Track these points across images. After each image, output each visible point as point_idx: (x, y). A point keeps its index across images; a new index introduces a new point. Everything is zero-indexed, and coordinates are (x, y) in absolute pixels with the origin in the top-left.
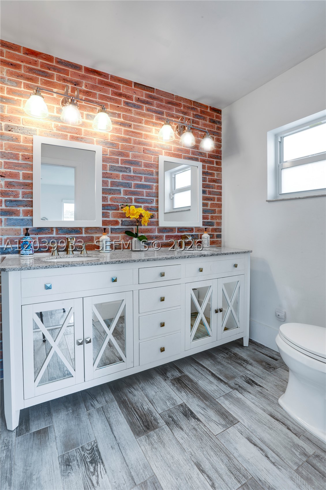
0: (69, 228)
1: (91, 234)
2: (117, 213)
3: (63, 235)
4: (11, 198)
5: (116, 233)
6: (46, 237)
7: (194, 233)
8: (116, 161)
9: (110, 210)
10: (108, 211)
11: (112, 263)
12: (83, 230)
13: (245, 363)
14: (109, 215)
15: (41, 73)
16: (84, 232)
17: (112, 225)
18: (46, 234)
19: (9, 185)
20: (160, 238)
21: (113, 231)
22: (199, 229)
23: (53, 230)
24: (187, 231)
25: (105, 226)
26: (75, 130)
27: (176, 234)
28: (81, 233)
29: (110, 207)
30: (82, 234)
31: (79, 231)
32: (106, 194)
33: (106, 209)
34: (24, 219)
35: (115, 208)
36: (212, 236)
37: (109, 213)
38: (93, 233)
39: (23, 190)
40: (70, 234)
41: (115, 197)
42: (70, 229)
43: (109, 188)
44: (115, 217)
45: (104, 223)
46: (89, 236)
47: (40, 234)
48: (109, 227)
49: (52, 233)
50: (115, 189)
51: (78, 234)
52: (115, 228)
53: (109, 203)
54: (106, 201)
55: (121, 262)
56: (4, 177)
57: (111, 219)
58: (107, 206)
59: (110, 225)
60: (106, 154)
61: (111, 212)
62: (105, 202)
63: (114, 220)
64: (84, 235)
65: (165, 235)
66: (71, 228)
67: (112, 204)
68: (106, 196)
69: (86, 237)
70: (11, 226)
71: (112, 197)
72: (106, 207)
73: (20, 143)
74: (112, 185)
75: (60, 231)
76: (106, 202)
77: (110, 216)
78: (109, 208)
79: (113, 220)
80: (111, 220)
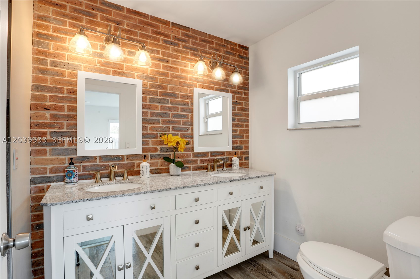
0: (112, 156)
1: (133, 161)
2: (157, 141)
3: (106, 162)
4: (56, 130)
5: (155, 159)
6: (90, 165)
7: (225, 157)
8: (156, 93)
9: (150, 138)
10: (148, 139)
11: (151, 192)
12: (125, 157)
13: (270, 275)
14: (149, 143)
15: (85, 13)
16: (125, 159)
17: (152, 152)
18: (90, 162)
19: (53, 117)
20: (196, 162)
21: (152, 158)
22: (229, 153)
23: (97, 158)
24: (219, 155)
25: (145, 153)
26: (118, 65)
27: (209, 158)
28: (123, 160)
29: (150, 136)
30: (124, 161)
31: (121, 158)
32: (146, 124)
33: (146, 137)
34: (69, 149)
35: (154, 136)
36: (241, 159)
37: (149, 141)
38: (134, 160)
39: (68, 122)
40: (112, 162)
41: (154, 126)
42: (113, 157)
43: (149, 118)
44: (154, 144)
45: (144, 150)
46: (130, 163)
47: (84, 163)
48: (149, 154)
49: (96, 162)
50: (154, 119)
51: (120, 161)
52: (154, 155)
53: (149, 132)
54: (146, 130)
55: (159, 191)
56: (49, 110)
57: (151, 146)
58: (147, 135)
59: (150, 152)
60: (146, 87)
61: (151, 140)
62: (145, 131)
63: (153, 148)
64: (126, 162)
65: (199, 159)
66: (114, 156)
67: (151, 133)
68: (146, 125)
69: (128, 163)
70: (56, 156)
71: (151, 126)
72: (146, 136)
73: (65, 78)
74: (152, 116)
75: (104, 159)
76: (146, 131)
77: (150, 144)
78: (149, 136)
80: (150, 148)
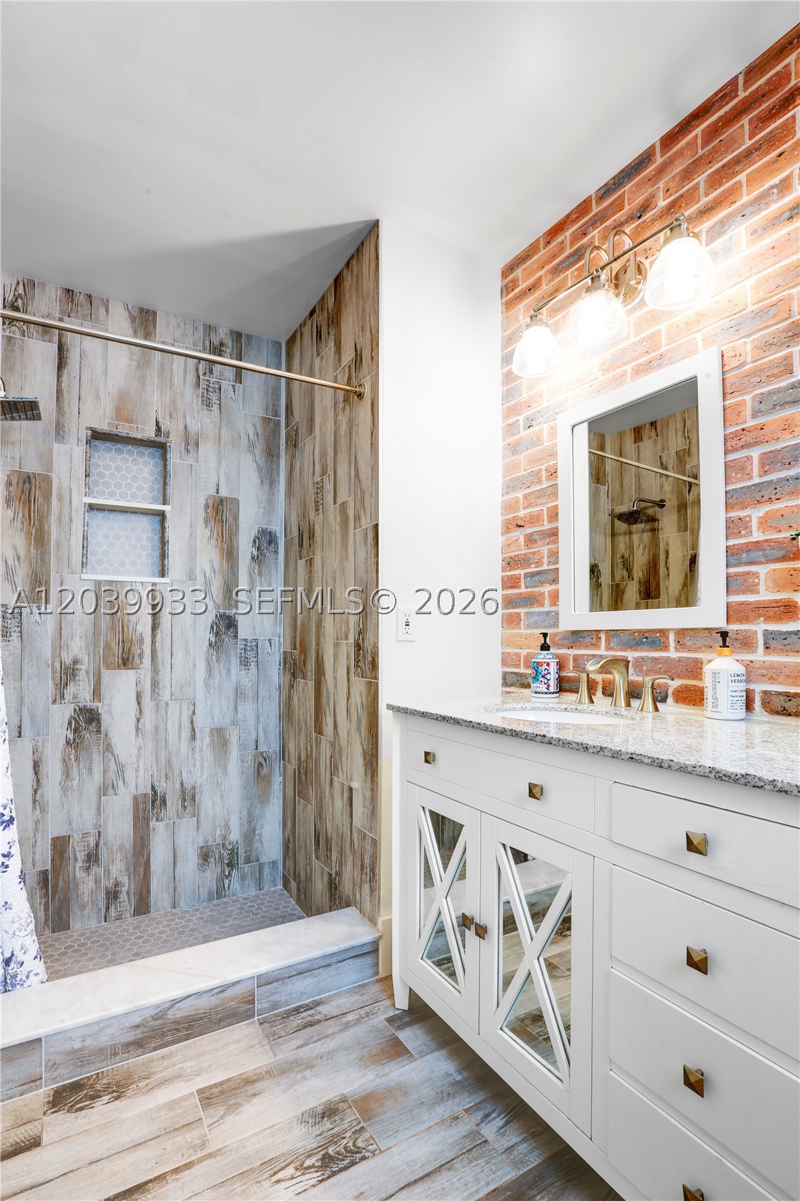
0: (634, 632)
1: (695, 651)
2: (792, 572)
3: (622, 650)
4: (533, 569)
5: (785, 650)
6: (587, 655)
8: (782, 369)
9: (762, 563)
10: (753, 568)
11: (526, 738)
12: (672, 637)
14: (757, 584)
16: (672, 644)
17: (768, 619)
18: (586, 647)
19: (530, 540)
21: (773, 644)
23: (600, 638)
25: (741, 623)
26: (644, 343)
28: (666, 647)
29: (761, 553)
30: (668, 650)
31: (660, 641)
32: (744, 508)
33: (744, 560)
34: (551, 612)
35: (781, 553)
37: (756, 575)
38: (700, 648)
39: (549, 547)
40: (636, 650)
41: (778, 510)
42: (636, 634)
43: (757, 480)
44: (780, 587)
45: (733, 613)
46: (688, 659)
47: (579, 647)
48: (759, 628)
49: (597, 646)
50: (780, 480)
51: (656, 650)
52: (781, 633)
53: (757, 536)
54: (743, 532)
55: (546, 740)
56: (523, 526)
57: (765, 595)
58: (749, 551)
59: (762, 619)
60: (737, 363)
61: (766, 571)
62: (741, 537)
63: (776, 601)
64: (673, 654)
66: (639, 631)
67: (766, 541)
68: (742, 514)
69: (680, 660)
70: (532, 628)
71: (767, 513)
72: (744, 555)
73: (543, 444)
74: (766, 468)
75: (615, 640)
76: (745, 536)
77: (762, 588)
78: (756, 555)
79: (772, 601)
80: (763, 602)
